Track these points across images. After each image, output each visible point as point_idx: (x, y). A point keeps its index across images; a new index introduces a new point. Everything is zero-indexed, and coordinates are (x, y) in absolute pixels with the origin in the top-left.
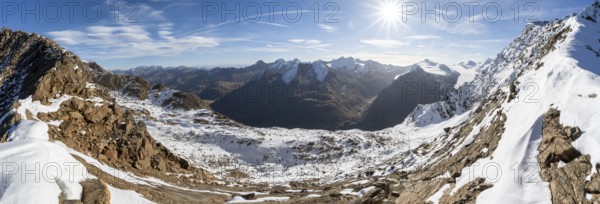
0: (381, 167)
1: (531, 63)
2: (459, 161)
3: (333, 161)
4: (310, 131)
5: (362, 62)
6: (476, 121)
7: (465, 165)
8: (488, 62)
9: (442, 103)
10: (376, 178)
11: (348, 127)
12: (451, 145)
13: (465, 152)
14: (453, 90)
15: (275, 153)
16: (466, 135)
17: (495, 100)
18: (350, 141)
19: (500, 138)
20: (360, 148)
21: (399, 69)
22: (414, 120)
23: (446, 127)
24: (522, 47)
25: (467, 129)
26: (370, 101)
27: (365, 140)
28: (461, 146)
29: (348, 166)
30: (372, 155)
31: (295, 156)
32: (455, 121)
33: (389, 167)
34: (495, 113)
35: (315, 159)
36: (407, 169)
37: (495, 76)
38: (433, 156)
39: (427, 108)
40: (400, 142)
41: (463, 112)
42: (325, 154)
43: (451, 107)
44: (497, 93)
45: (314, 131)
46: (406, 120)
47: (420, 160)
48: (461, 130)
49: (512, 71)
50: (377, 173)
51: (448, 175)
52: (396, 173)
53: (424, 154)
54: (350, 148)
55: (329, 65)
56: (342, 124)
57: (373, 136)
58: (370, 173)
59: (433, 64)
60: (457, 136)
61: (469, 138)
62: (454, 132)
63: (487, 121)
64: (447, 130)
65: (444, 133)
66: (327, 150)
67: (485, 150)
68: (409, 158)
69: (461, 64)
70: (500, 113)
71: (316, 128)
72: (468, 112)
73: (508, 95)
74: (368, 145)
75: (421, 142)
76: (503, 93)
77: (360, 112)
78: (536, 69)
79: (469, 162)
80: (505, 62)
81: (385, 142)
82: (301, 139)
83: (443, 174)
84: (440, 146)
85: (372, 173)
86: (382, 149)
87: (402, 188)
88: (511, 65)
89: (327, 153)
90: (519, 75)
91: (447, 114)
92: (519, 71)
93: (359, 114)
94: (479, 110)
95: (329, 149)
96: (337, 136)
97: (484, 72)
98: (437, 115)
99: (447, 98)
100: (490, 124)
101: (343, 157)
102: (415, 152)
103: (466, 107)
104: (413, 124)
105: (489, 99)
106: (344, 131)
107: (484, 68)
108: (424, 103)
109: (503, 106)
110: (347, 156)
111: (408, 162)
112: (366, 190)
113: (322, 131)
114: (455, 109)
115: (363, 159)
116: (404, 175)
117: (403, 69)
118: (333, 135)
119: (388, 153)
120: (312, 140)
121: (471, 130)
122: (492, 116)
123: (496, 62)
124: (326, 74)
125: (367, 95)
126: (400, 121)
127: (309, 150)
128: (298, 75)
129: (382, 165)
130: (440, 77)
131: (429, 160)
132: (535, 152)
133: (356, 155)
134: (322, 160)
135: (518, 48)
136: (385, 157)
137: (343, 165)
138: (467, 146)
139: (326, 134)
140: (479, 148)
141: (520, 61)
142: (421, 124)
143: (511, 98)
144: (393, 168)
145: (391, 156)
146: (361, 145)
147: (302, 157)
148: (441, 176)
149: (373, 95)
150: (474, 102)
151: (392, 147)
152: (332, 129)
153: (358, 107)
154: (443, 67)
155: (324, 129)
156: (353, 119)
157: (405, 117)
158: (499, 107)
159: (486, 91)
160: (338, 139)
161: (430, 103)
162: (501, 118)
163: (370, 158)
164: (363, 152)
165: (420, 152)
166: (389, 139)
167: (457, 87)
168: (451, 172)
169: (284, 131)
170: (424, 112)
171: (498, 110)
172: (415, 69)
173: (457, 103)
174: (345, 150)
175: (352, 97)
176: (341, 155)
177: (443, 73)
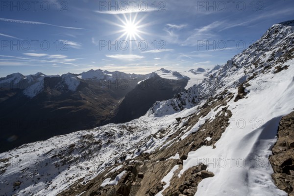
0: (131, 151)
1: (268, 67)
2: (187, 145)
3: (95, 154)
4: (69, 135)
5: (110, 73)
6: (202, 114)
7: (191, 150)
8: (217, 68)
9: (175, 100)
10: (127, 162)
11: (104, 123)
12: (180, 131)
13: (191, 138)
14: (185, 90)
15: (29, 173)
16: (193, 124)
17: (221, 98)
18: (107, 133)
19: (223, 130)
20: (115, 137)
21: (141, 77)
22: (153, 112)
23: (178, 117)
24: (257, 53)
25: (194, 120)
26: (120, 102)
27: (118, 131)
28: (188, 133)
29: (107, 156)
30: (125, 142)
31: (56, 165)
32: (185, 113)
33: (136, 151)
34: (220, 109)
35: (78, 158)
36: (149, 151)
37: (224, 79)
38: (168, 140)
39: (163, 104)
40: (144, 129)
41: (192, 106)
42: (87, 151)
43: (182, 103)
44: (224, 93)
45: (73, 133)
46: (148, 113)
47: (159, 143)
48: (189, 120)
49: (243, 74)
50: (129, 157)
51: (177, 157)
52: (141, 155)
53: (161, 137)
54: (107, 140)
55: (80, 77)
56: (98, 122)
57: (124, 127)
58: (123, 158)
59: (167, 72)
60: (186, 125)
61: (196, 127)
62: (184, 121)
63: (212, 115)
64: (179, 119)
65: (176, 121)
66: (88, 147)
67: (209, 139)
68: (150, 141)
69: (192, 71)
70: (225, 110)
71: (75, 131)
72: (197, 107)
73: (235, 95)
74: (121, 134)
75: (160, 128)
76: (230, 94)
77: (112, 110)
78: (275, 73)
79: (194, 148)
80: (235, 68)
81: (133, 130)
82: (60, 146)
83: (174, 155)
84: (172, 132)
85: (125, 157)
86: (131, 136)
87: (145, 169)
88: (242, 70)
89: (88, 150)
90: (250, 78)
91: (178, 108)
92: (251, 75)
93: (112, 112)
94: (205, 106)
95: (90, 145)
96: (95, 132)
97: (212, 77)
98: (171, 108)
99: (179, 96)
100: (214, 118)
101: (102, 149)
102: (155, 136)
103: (194, 103)
104: (153, 115)
105: (215, 98)
106: (101, 127)
107: (213, 73)
108: (161, 100)
109: (228, 104)
110: (105, 147)
111: (150, 145)
112: (120, 176)
113: (81, 132)
114: (185, 104)
115: (118, 146)
116: (147, 156)
117: (144, 76)
118: (91, 132)
119: (136, 138)
120: (72, 143)
121: (197, 121)
122: (218, 111)
123: (225, 68)
124: (78, 84)
125: (117, 97)
126: (144, 114)
127: (70, 153)
128: (45, 88)
129: (131, 149)
130: (173, 81)
131: (164, 143)
132: (266, 152)
133: (113, 144)
134: (84, 158)
135: (254, 54)
136: (134, 142)
137: (103, 156)
138: (193, 133)
139: (86, 133)
140: (204, 136)
141: (253, 66)
142: (159, 115)
143: (238, 98)
144: (139, 150)
145: (138, 140)
146: (116, 135)
147: (64, 163)
148: (172, 157)
149: (122, 97)
150: (201, 99)
151: (139, 133)
152: (90, 127)
153: (111, 107)
154: (175, 74)
155: (83, 129)
156: (107, 116)
157: (147, 110)
158: (224, 105)
159: (213, 91)
160: (97, 134)
161: (165, 100)
162: (226, 114)
163: (123, 145)
164: (118, 140)
165: (158, 136)
166: (136, 128)
167: (187, 88)
168: (180, 154)
169: (38, 144)
170: (161, 106)
171: (224, 107)
172: (153, 76)
173: (187, 100)
174: (104, 142)
175: (105, 100)
176: (100, 147)
177: (175, 78)
